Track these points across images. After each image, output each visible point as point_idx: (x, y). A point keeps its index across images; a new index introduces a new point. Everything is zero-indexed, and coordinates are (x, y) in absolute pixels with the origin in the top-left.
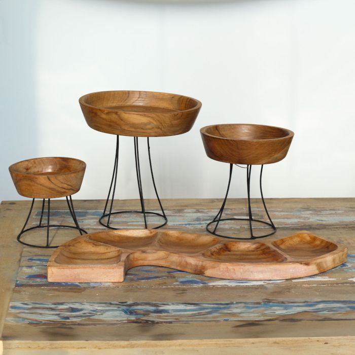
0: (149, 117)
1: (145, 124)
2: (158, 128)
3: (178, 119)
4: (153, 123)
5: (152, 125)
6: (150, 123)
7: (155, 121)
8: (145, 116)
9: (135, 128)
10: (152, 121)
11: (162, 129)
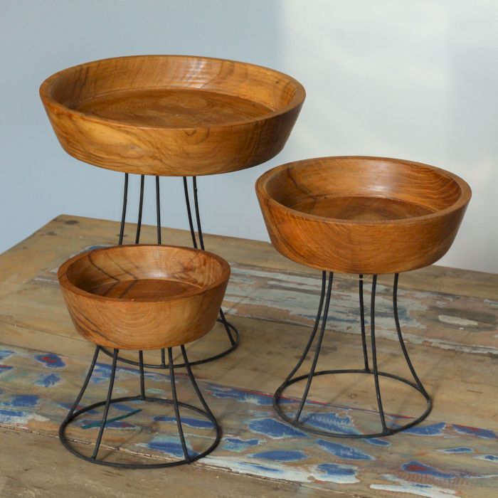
0: (128, 132)
1: (126, 148)
2: (154, 158)
3: (197, 143)
4: (140, 147)
5: (139, 150)
6: (133, 146)
7: (144, 143)
8: (119, 129)
9: (107, 154)
10: (136, 141)
11: (164, 160)
